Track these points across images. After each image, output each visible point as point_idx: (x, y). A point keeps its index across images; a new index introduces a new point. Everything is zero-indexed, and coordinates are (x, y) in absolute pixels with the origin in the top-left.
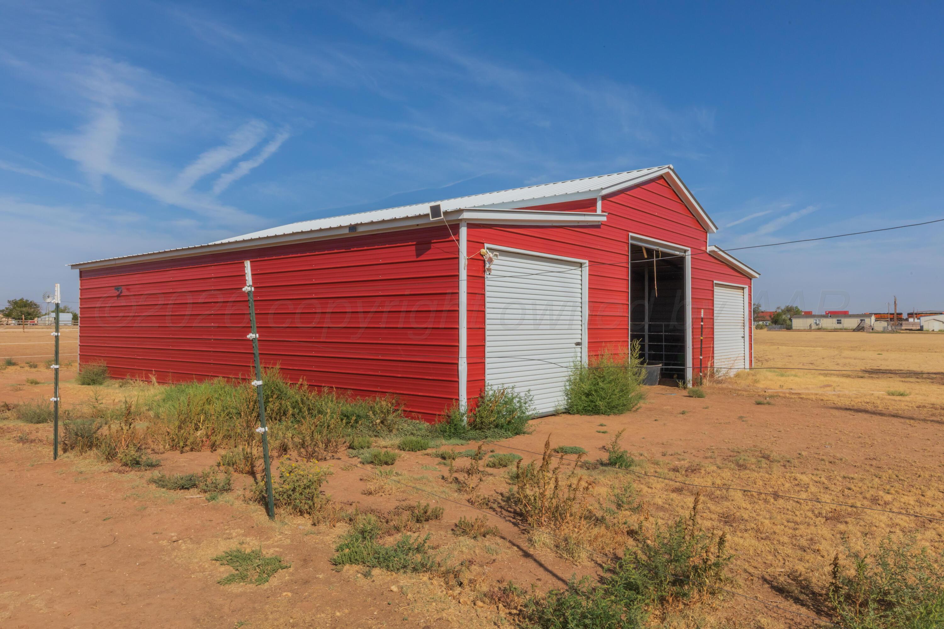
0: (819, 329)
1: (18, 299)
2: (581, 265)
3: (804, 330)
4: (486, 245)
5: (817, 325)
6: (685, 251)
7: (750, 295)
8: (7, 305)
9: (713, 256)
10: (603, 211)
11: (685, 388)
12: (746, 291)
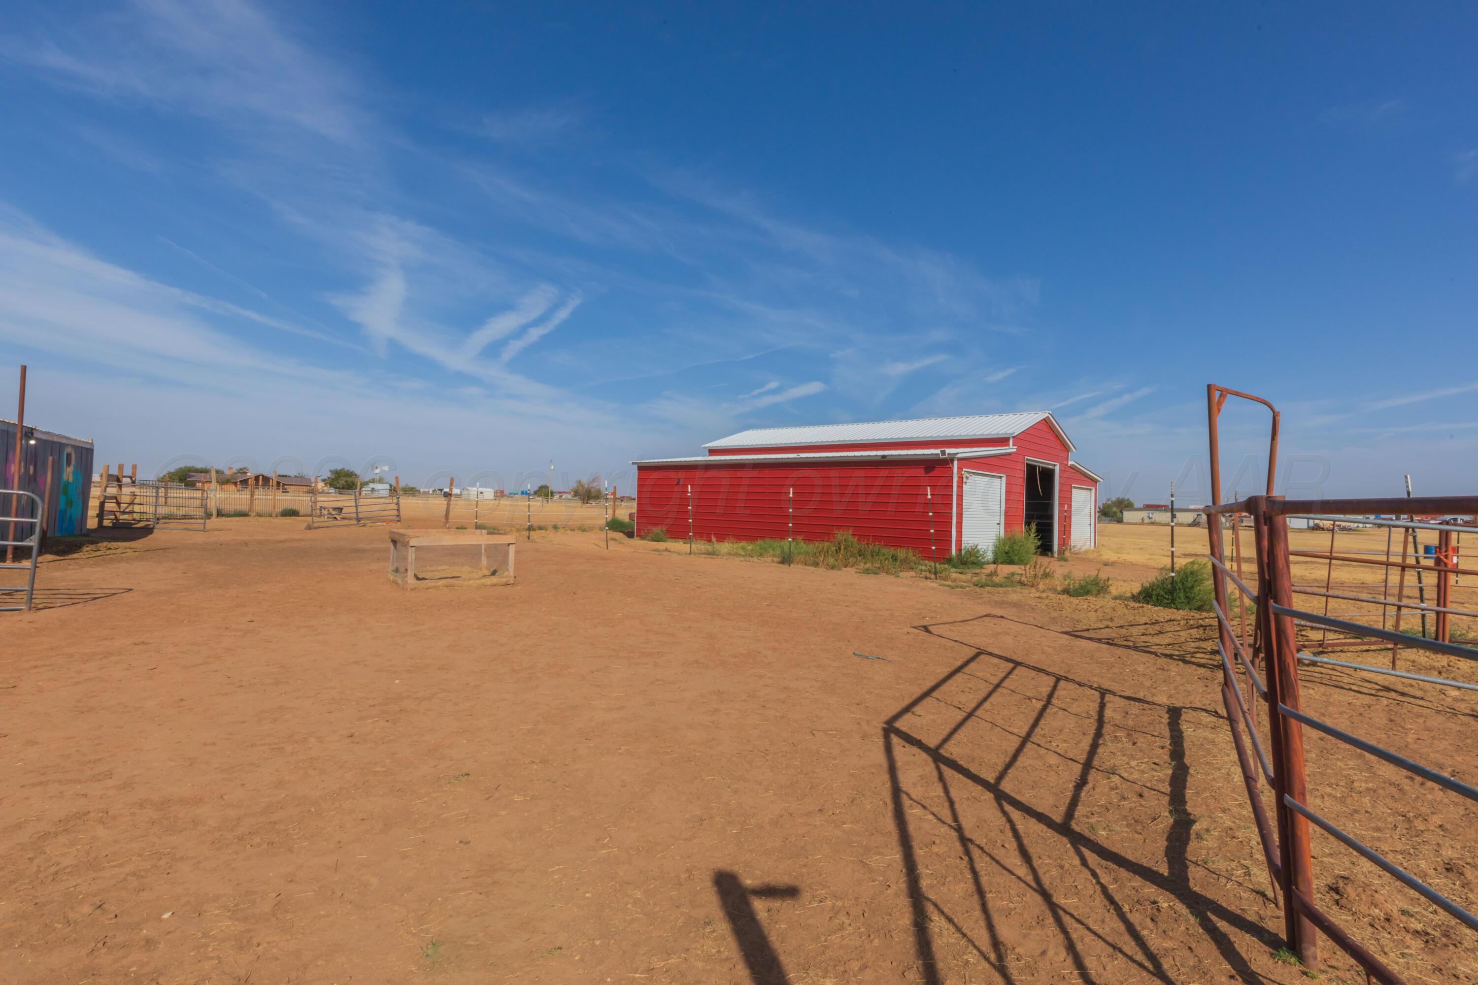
0: (1152, 523)
1: (339, 469)
2: (1001, 477)
3: (1136, 524)
4: (964, 469)
5: (1150, 518)
6: (1055, 465)
7: (1096, 494)
8: (329, 474)
9: (1072, 467)
10: (1013, 445)
11: (1053, 557)
12: (1093, 491)
